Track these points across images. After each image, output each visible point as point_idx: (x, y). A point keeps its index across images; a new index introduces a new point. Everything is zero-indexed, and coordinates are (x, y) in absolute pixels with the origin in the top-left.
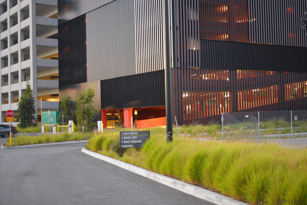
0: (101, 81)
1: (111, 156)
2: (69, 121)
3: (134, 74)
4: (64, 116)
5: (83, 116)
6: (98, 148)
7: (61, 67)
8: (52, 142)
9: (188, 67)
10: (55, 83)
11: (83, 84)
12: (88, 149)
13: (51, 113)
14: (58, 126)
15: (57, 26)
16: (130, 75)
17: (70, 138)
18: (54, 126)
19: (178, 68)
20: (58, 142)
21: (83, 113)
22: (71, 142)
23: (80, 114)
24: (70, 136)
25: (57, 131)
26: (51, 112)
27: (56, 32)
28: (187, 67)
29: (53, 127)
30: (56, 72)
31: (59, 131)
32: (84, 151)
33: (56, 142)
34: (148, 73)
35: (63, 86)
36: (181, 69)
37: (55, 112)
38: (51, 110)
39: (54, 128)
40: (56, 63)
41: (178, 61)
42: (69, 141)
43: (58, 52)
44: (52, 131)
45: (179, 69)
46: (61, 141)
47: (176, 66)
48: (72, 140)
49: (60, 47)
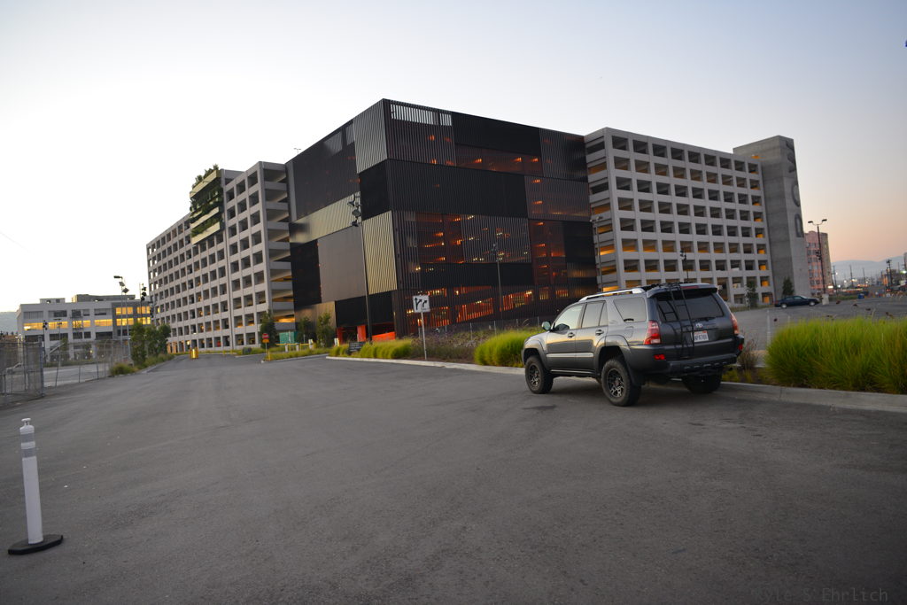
0: (336, 302)
1: (345, 357)
2: (310, 340)
6: (337, 354)
7: (295, 289)
8: (299, 357)
10: (290, 304)
11: (317, 305)
12: (331, 356)
14: (300, 345)
15: (289, 249)
16: (362, 295)
18: (296, 345)
20: (304, 356)
21: (321, 332)
25: (300, 348)
26: (289, 333)
27: (289, 254)
30: (291, 293)
32: (328, 357)
33: (302, 356)
34: (378, 294)
35: (299, 306)
36: (403, 290)
37: (293, 333)
38: (291, 330)
40: (289, 285)
41: (401, 283)
44: (295, 349)
46: (306, 355)
47: (399, 288)
49: (294, 270)
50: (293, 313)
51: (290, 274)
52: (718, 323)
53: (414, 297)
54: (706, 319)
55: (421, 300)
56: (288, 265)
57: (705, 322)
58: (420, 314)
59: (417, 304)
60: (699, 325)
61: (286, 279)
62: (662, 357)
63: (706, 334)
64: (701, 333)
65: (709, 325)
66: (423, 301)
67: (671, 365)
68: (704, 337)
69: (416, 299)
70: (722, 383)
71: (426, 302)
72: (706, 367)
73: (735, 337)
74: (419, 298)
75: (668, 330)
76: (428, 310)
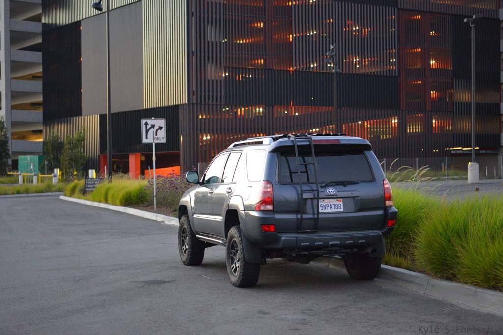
0: (100, 115)
1: (79, 198)
2: (55, 170)
3: (142, 109)
4: (47, 163)
5: (70, 164)
6: (72, 193)
7: (46, 92)
8: (32, 193)
9: (207, 103)
10: (37, 115)
11: (77, 118)
12: (65, 195)
13: (31, 158)
14: (40, 175)
15: (41, 32)
16: (136, 109)
17: (54, 189)
18: (35, 175)
19: (193, 104)
20: (38, 193)
21: (69, 160)
22: (54, 193)
23: (66, 161)
24: (53, 186)
25: (38, 182)
26: (32, 156)
27: (39, 40)
28: (205, 102)
29: (34, 177)
30: (40, 99)
31: (41, 182)
32: (62, 197)
33: (37, 192)
34: (159, 108)
35: (50, 118)
36: (197, 105)
37: (36, 157)
38: (30, 153)
39: (35, 179)
40: (38, 85)
41: (193, 95)
42: (52, 192)
43: (41, 70)
44: (32, 182)
45: (195, 106)
46: (42, 192)
47: (191, 102)
48: (55, 191)
49: (45, 63)
50: (41, 128)
51: (39, 69)
52: (363, 191)
53: (144, 121)
54: (344, 184)
55: (153, 126)
56: (37, 56)
57: (341, 188)
58: (151, 144)
59: (147, 131)
60: (331, 191)
61: (35, 77)
62: (272, 228)
63: (341, 203)
64: (334, 202)
65: (348, 191)
66: (156, 127)
67: (283, 238)
68: (338, 206)
69: (146, 124)
70: (383, 266)
71: (160, 128)
72: (333, 245)
73: (386, 209)
74: (151, 122)
75: (289, 194)
76: (163, 141)
